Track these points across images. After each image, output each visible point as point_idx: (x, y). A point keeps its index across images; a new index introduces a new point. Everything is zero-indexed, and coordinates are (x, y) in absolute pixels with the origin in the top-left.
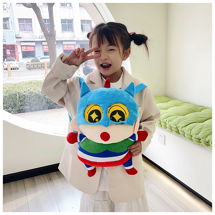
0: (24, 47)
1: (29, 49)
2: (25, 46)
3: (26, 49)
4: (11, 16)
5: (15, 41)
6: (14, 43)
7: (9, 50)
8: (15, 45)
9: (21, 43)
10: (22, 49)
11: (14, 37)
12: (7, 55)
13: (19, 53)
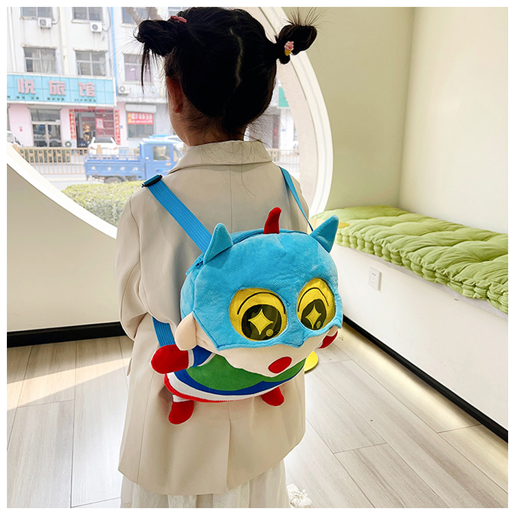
0: (133, 114)
1: (142, 120)
2: (136, 113)
3: (136, 120)
4: (109, 48)
5: (116, 101)
6: (112, 106)
7: (101, 121)
8: (114, 110)
9: (127, 105)
10: (127, 119)
11: (113, 92)
12: (98, 130)
13: (122, 127)
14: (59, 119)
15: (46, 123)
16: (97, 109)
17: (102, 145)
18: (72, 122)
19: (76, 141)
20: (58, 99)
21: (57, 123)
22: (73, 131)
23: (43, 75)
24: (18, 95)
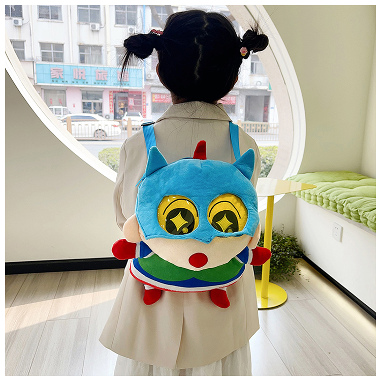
0: (156, 95)
2: (158, 94)
3: (158, 99)
5: (144, 84)
6: (141, 88)
7: (133, 100)
8: (143, 91)
9: (152, 88)
10: (152, 98)
11: (142, 78)
12: (129, 107)
13: (147, 104)
14: (102, 98)
15: (92, 101)
16: (130, 90)
17: (132, 118)
18: (111, 100)
19: (113, 114)
20: (102, 83)
21: (100, 101)
22: (111, 107)
23: (92, 66)
24: (74, 80)
